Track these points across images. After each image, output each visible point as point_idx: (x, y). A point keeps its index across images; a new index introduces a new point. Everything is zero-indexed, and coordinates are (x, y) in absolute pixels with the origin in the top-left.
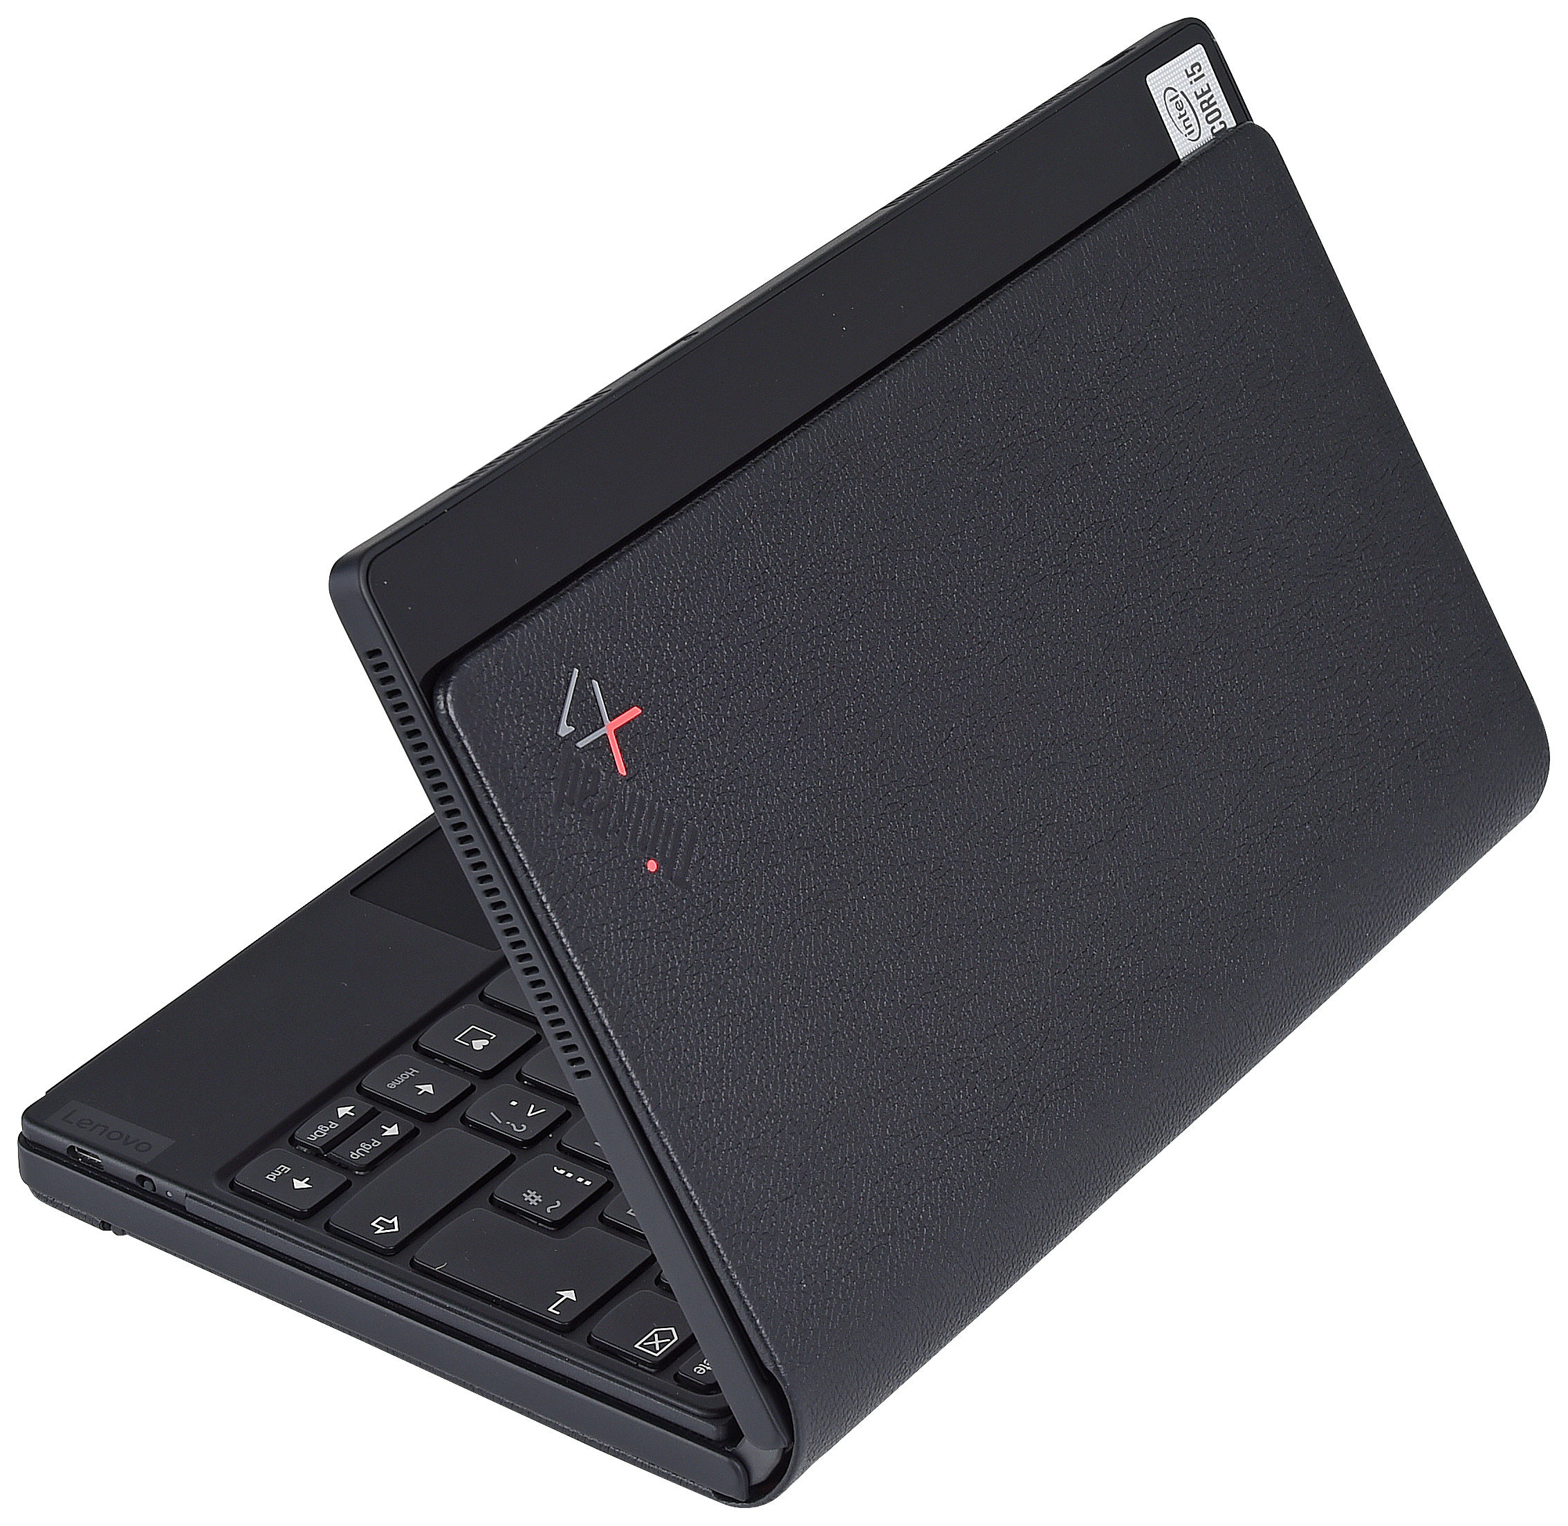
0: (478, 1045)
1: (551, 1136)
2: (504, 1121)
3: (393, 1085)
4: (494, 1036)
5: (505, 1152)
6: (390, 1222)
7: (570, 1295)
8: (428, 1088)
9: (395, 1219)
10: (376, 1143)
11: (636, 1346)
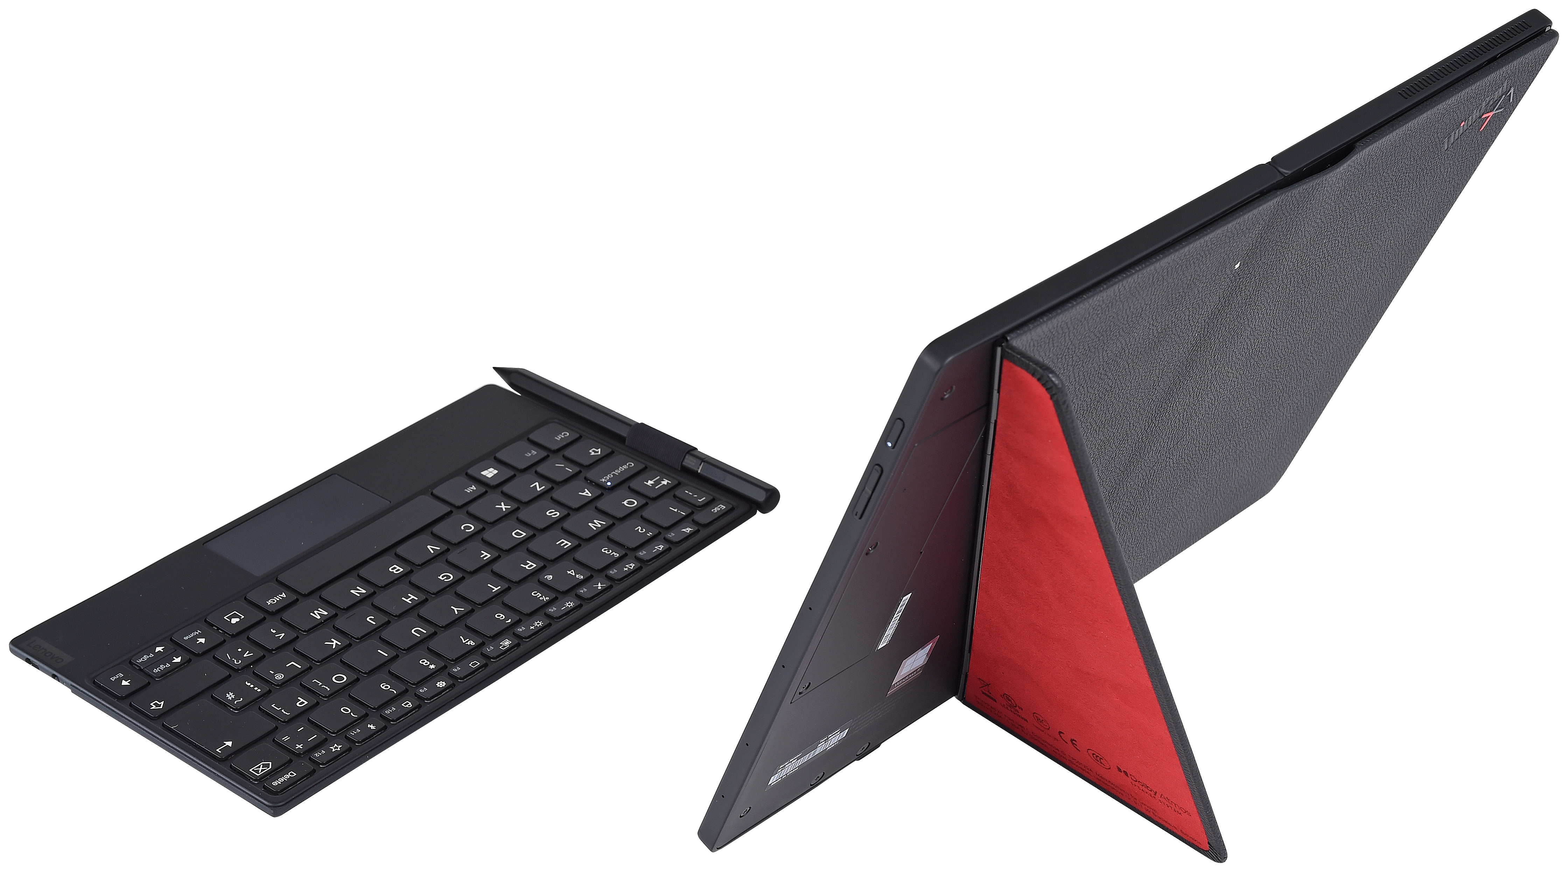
0: (234, 621)
1: (252, 666)
2: (231, 658)
3: (186, 638)
4: (243, 617)
5: (226, 672)
6: (160, 704)
7: (229, 744)
8: (202, 640)
9: (162, 703)
10: (168, 665)
11: (251, 770)
